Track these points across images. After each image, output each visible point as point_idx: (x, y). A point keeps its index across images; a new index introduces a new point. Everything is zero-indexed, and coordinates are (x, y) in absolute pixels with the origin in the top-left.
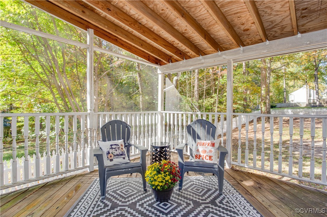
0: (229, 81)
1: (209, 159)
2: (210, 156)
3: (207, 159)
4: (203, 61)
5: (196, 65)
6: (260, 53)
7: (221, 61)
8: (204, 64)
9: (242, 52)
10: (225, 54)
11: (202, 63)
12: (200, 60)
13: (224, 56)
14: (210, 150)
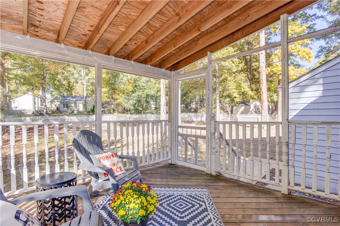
0: (99, 86)
1: (120, 170)
2: (120, 167)
3: (118, 171)
4: (66, 52)
5: (53, 52)
6: (128, 69)
7: (91, 61)
8: (67, 57)
9: (113, 61)
10: (96, 56)
11: (65, 55)
12: (62, 49)
13: (95, 58)
14: (118, 161)
